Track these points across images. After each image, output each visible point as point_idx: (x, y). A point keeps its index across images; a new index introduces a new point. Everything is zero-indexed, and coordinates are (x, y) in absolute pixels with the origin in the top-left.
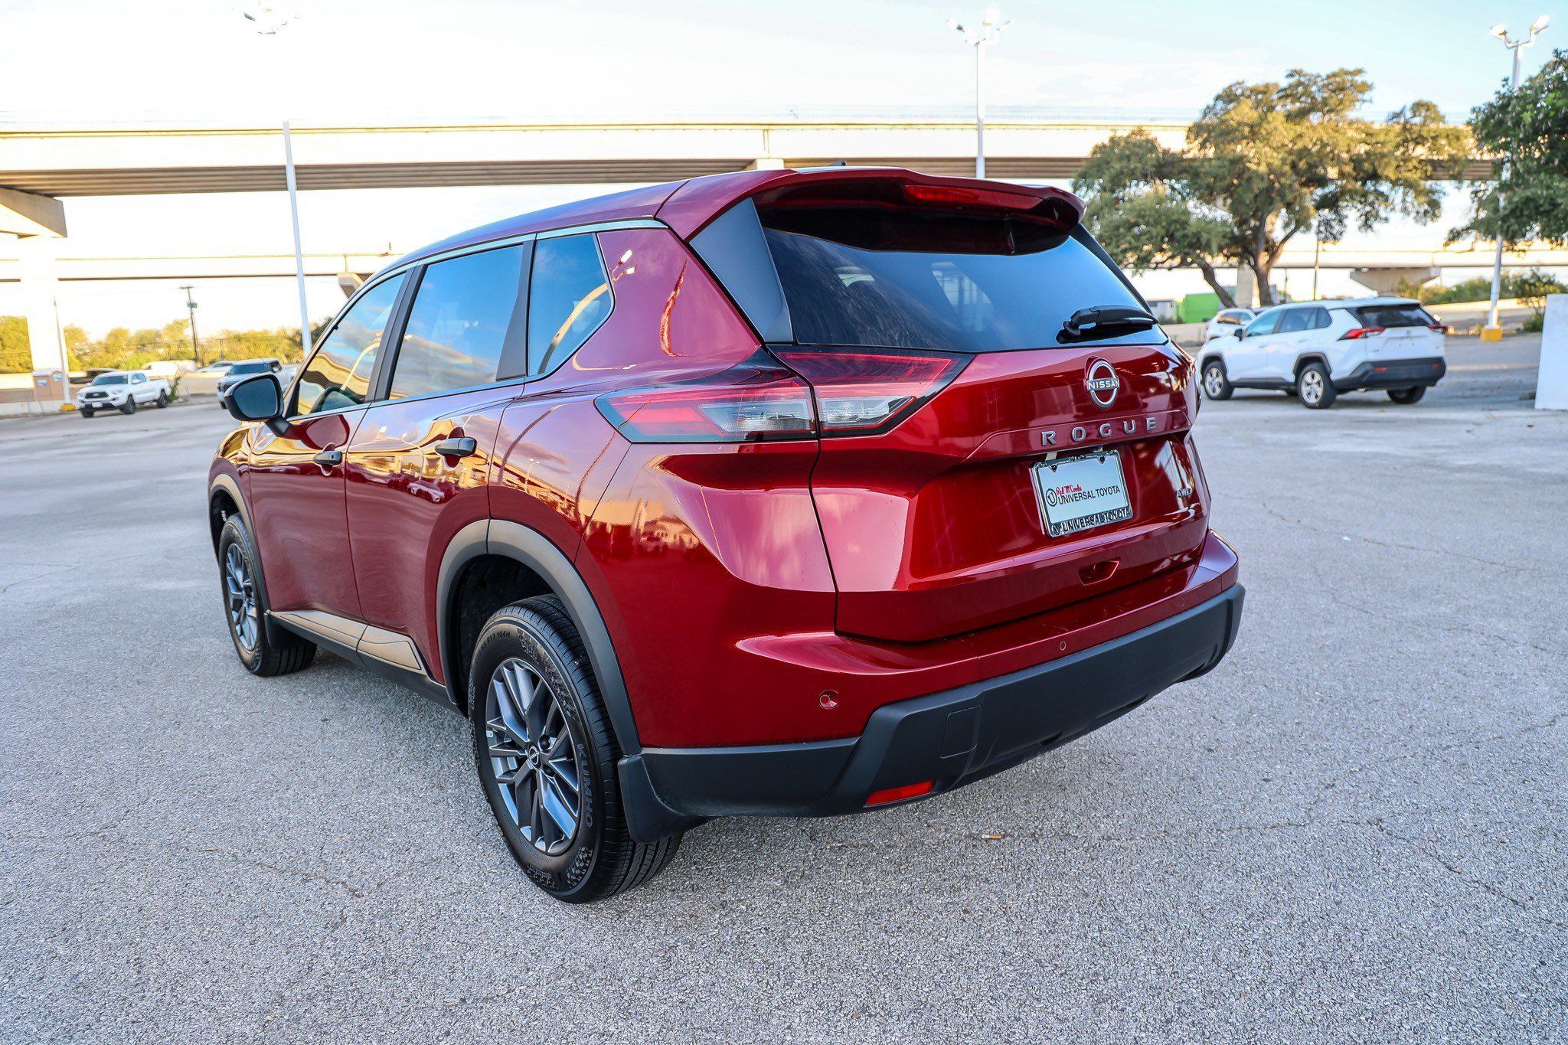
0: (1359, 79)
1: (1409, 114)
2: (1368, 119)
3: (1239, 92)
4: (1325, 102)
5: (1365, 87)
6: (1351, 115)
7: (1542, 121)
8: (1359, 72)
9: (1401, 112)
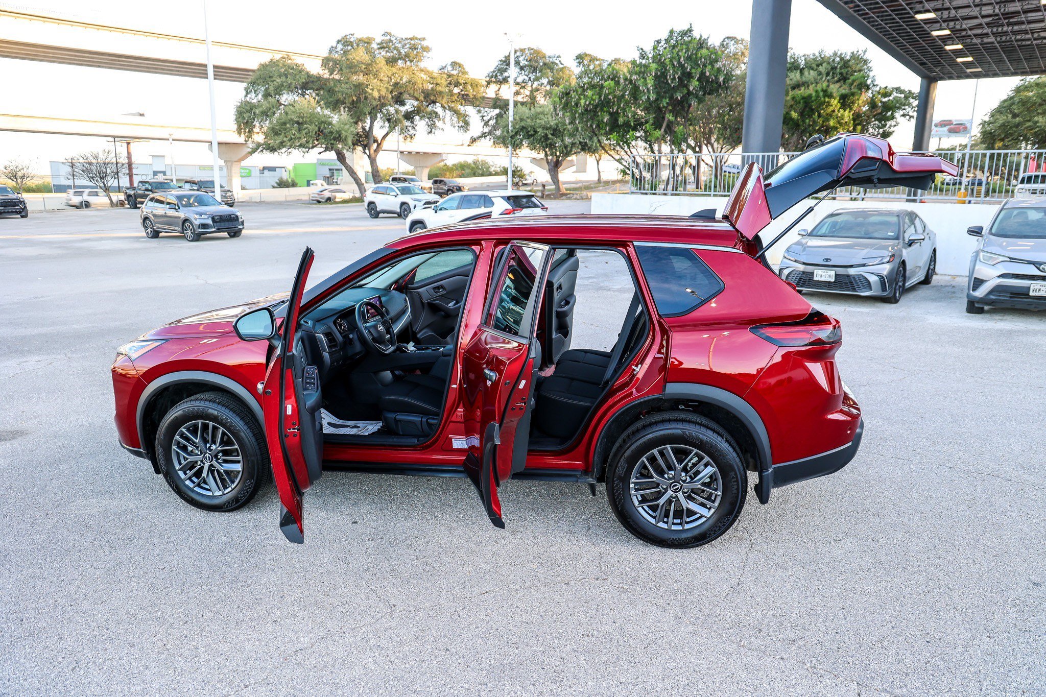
0: (425, 43)
1: (450, 68)
2: (430, 69)
3: (352, 40)
4: (407, 55)
5: (426, 49)
6: (422, 65)
7: (588, 105)
8: (424, 39)
9: (446, 67)
